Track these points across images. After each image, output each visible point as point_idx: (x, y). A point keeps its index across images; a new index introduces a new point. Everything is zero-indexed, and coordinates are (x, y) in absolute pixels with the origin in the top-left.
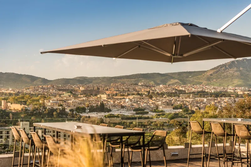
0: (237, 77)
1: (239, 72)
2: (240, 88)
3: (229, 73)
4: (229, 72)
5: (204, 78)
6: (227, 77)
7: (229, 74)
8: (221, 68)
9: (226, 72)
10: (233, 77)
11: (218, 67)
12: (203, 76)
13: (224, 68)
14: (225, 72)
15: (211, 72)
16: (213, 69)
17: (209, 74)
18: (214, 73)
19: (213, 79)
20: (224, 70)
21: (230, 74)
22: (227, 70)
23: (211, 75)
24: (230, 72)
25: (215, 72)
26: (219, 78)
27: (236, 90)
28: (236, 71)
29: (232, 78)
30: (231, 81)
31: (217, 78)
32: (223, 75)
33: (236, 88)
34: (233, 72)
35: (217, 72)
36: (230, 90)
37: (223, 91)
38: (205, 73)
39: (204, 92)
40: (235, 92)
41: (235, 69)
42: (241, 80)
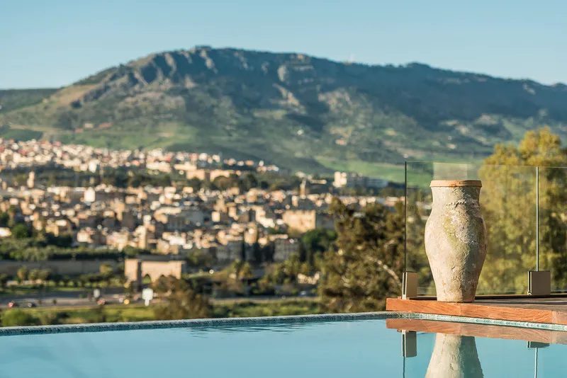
0: (176, 115)
1: (180, 98)
2: (194, 157)
3: (145, 99)
4: (142, 96)
5: (47, 114)
6: (138, 112)
7: (141, 104)
8: (114, 78)
9: (132, 96)
10: (158, 114)
11: (102, 75)
12: (46, 108)
13: (124, 79)
14: (128, 96)
15: (78, 95)
16: (83, 83)
17: (66, 100)
18: (86, 98)
19: (83, 121)
20: (125, 87)
21: (146, 103)
22: (137, 88)
23: (76, 105)
24: (149, 95)
25: (91, 93)
26: (104, 119)
27: (178, 162)
28: (172, 92)
29: (154, 120)
30: (153, 132)
31: (98, 118)
32: (121, 105)
33: (180, 157)
34: (157, 96)
35: (98, 94)
36: (157, 162)
37: (132, 168)
38: (53, 98)
39: (61, 168)
40: (175, 172)
41: (168, 84)
42: (188, 128)
